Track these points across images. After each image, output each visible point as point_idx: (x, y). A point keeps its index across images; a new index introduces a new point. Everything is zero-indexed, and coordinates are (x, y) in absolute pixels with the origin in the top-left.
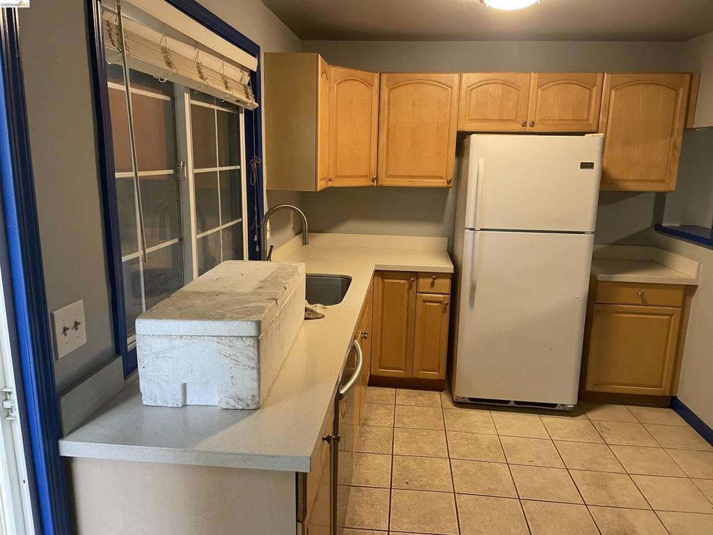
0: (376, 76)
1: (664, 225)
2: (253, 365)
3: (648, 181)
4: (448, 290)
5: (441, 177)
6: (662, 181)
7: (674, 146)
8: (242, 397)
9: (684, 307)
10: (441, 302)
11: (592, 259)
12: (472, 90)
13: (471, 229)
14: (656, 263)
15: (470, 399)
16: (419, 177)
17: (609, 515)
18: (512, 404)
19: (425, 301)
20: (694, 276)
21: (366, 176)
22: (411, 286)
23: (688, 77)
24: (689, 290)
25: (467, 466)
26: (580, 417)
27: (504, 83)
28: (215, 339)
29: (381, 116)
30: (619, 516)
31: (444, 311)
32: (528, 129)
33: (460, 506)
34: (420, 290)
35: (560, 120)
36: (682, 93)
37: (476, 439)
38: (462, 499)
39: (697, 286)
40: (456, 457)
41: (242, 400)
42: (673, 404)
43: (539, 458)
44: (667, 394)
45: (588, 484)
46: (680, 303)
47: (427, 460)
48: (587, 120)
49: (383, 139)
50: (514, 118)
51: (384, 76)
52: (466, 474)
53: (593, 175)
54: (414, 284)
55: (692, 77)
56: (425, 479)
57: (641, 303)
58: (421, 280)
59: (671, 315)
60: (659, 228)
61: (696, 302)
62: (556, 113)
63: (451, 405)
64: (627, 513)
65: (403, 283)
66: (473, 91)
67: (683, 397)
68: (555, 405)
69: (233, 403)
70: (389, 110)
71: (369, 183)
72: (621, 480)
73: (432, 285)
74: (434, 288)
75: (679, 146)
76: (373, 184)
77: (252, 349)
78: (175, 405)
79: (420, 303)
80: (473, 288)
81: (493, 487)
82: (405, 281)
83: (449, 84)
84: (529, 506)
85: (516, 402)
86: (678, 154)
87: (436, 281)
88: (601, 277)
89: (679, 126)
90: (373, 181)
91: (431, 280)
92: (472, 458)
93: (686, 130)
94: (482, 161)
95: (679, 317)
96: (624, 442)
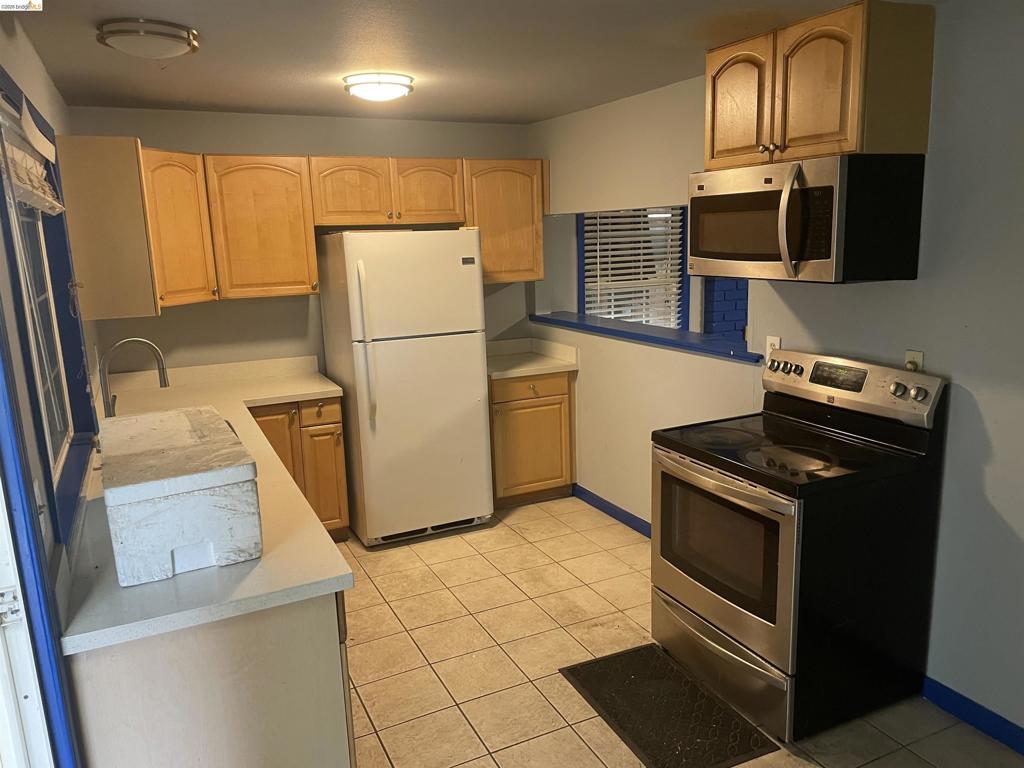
0: (199, 158)
1: (537, 314)
2: (253, 510)
3: (519, 271)
4: (339, 417)
5: (303, 283)
6: (531, 270)
7: (537, 233)
8: (244, 547)
9: (570, 392)
10: (332, 434)
11: (487, 357)
12: (325, 176)
13: (359, 342)
14: (536, 354)
15: (384, 538)
16: (275, 284)
17: (553, 600)
18: (430, 531)
19: (312, 436)
20: (574, 362)
21: (205, 288)
22: (292, 422)
23: (539, 162)
24: (572, 375)
25: (409, 604)
26: (499, 525)
27: (362, 169)
28: (208, 492)
29: (212, 209)
30: (561, 598)
31: (337, 444)
32: (395, 221)
33: (419, 640)
34: (305, 424)
35: (426, 211)
36: (536, 179)
37: (407, 577)
38: (416, 634)
39: (577, 371)
40: (393, 598)
41: (242, 551)
42: (575, 491)
43: (475, 574)
44: (569, 482)
45: (526, 582)
46: (566, 391)
47: (363, 612)
48: (454, 210)
49: (220, 238)
50: (378, 209)
51: (210, 160)
52: (411, 611)
53: (475, 270)
54: (296, 417)
55: (542, 163)
56: (370, 629)
57: (533, 396)
58: (304, 411)
59: (561, 403)
60: (533, 317)
61: (578, 386)
62: (422, 202)
63: (364, 552)
64: (567, 594)
65: (283, 419)
66: (327, 178)
67: (583, 483)
68: (472, 520)
69: (233, 557)
70: (222, 202)
71: (211, 297)
72: (552, 569)
73: (319, 414)
74: (322, 418)
75: (541, 233)
76: (214, 297)
77: (251, 494)
78: (165, 577)
79: (306, 440)
80: (373, 409)
81: (442, 613)
82: (283, 416)
83: (297, 170)
84: (482, 617)
85: (433, 528)
86: (541, 242)
87: (322, 409)
88: (496, 375)
89: (538, 214)
90: (214, 294)
91: (317, 409)
92: (410, 594)
93: (544, 216)
94: (360, 262)
95: (567, 406)
96: (544, 536)
